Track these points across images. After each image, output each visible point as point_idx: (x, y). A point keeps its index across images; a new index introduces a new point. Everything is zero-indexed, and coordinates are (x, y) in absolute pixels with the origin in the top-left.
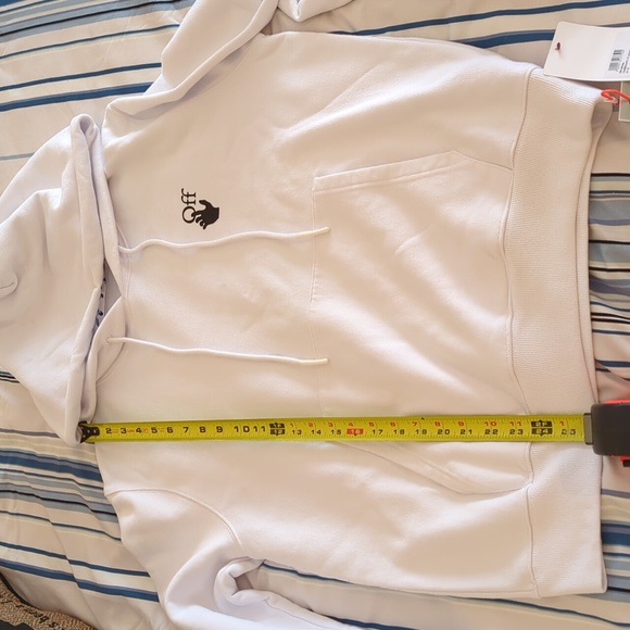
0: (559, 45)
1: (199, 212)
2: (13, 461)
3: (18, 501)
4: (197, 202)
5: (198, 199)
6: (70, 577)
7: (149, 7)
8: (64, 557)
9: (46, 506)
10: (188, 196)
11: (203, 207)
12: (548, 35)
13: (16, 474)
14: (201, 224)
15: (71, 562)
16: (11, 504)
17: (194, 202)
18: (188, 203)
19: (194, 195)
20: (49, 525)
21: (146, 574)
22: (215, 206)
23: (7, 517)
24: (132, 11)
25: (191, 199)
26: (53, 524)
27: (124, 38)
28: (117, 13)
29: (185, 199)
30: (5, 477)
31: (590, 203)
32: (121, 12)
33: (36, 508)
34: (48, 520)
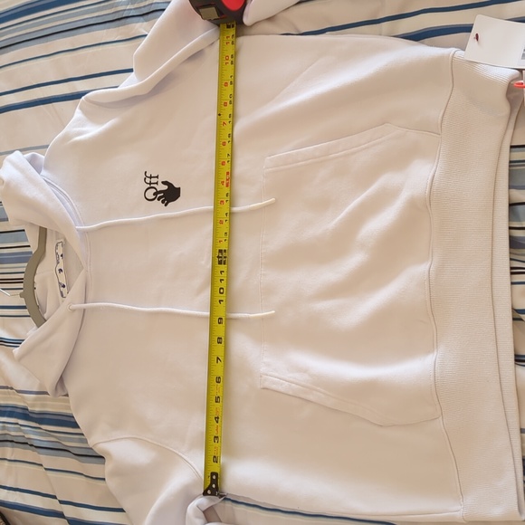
0: (477, 35)
1: (160, 192)
2: (11, 414)
3: (15, 449)
4: (160, 183)
5: (160, 180)
6: (60, 515)
7: (123, 21)
8: (54, 497)
9: (39, 453)
10: (151, 177)
11: (166, 187)
12: (467, 29)
13: (13, 426)
14: (163, 202)
15: (61, 502)
16: (9, 452)
17: (157, 183)
18: (150, 183)
19: (157, 177)
20: (41, 470)
21: (121, 510)
22: (176, 186)
23: (6, 463)
24: (108, 25)
25: (153, 180)
26: (46, 469)
27: (101, 48)
28: (94, 27)
29: (148, 180)
30: (4, 428)
31: (510, 170)
32: (98, 26)
33: (30, 455)
34: (41, 465)
